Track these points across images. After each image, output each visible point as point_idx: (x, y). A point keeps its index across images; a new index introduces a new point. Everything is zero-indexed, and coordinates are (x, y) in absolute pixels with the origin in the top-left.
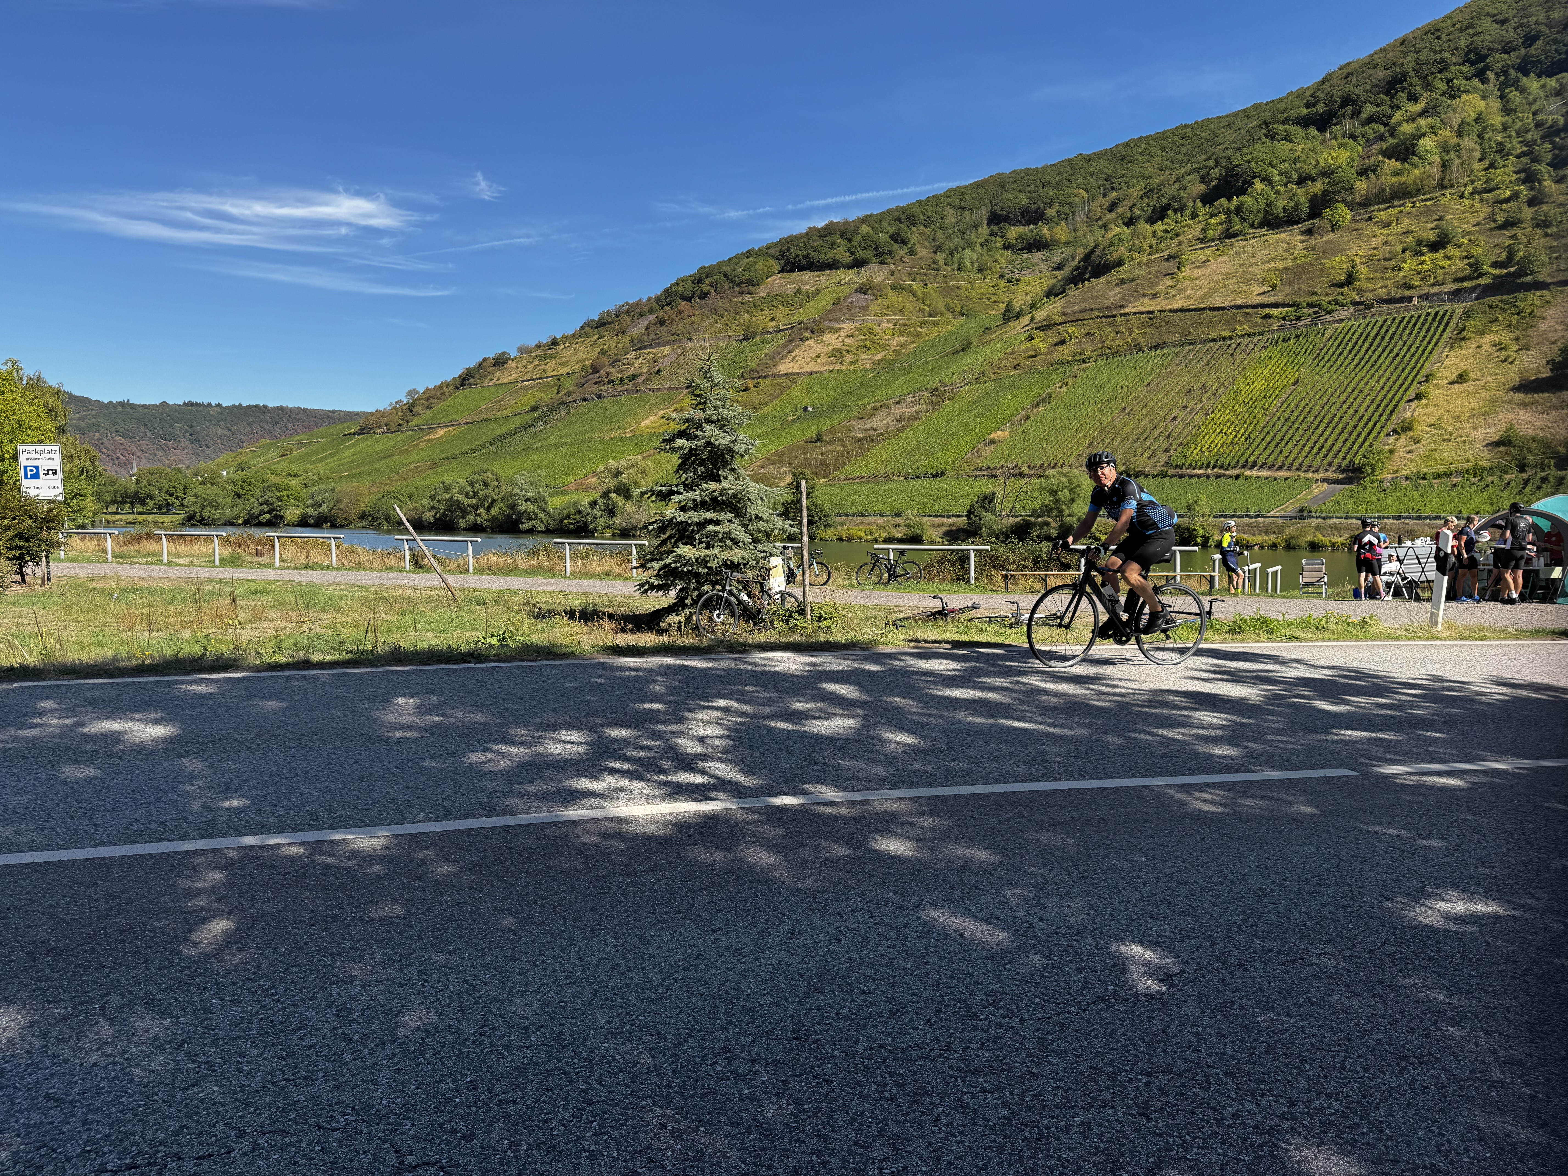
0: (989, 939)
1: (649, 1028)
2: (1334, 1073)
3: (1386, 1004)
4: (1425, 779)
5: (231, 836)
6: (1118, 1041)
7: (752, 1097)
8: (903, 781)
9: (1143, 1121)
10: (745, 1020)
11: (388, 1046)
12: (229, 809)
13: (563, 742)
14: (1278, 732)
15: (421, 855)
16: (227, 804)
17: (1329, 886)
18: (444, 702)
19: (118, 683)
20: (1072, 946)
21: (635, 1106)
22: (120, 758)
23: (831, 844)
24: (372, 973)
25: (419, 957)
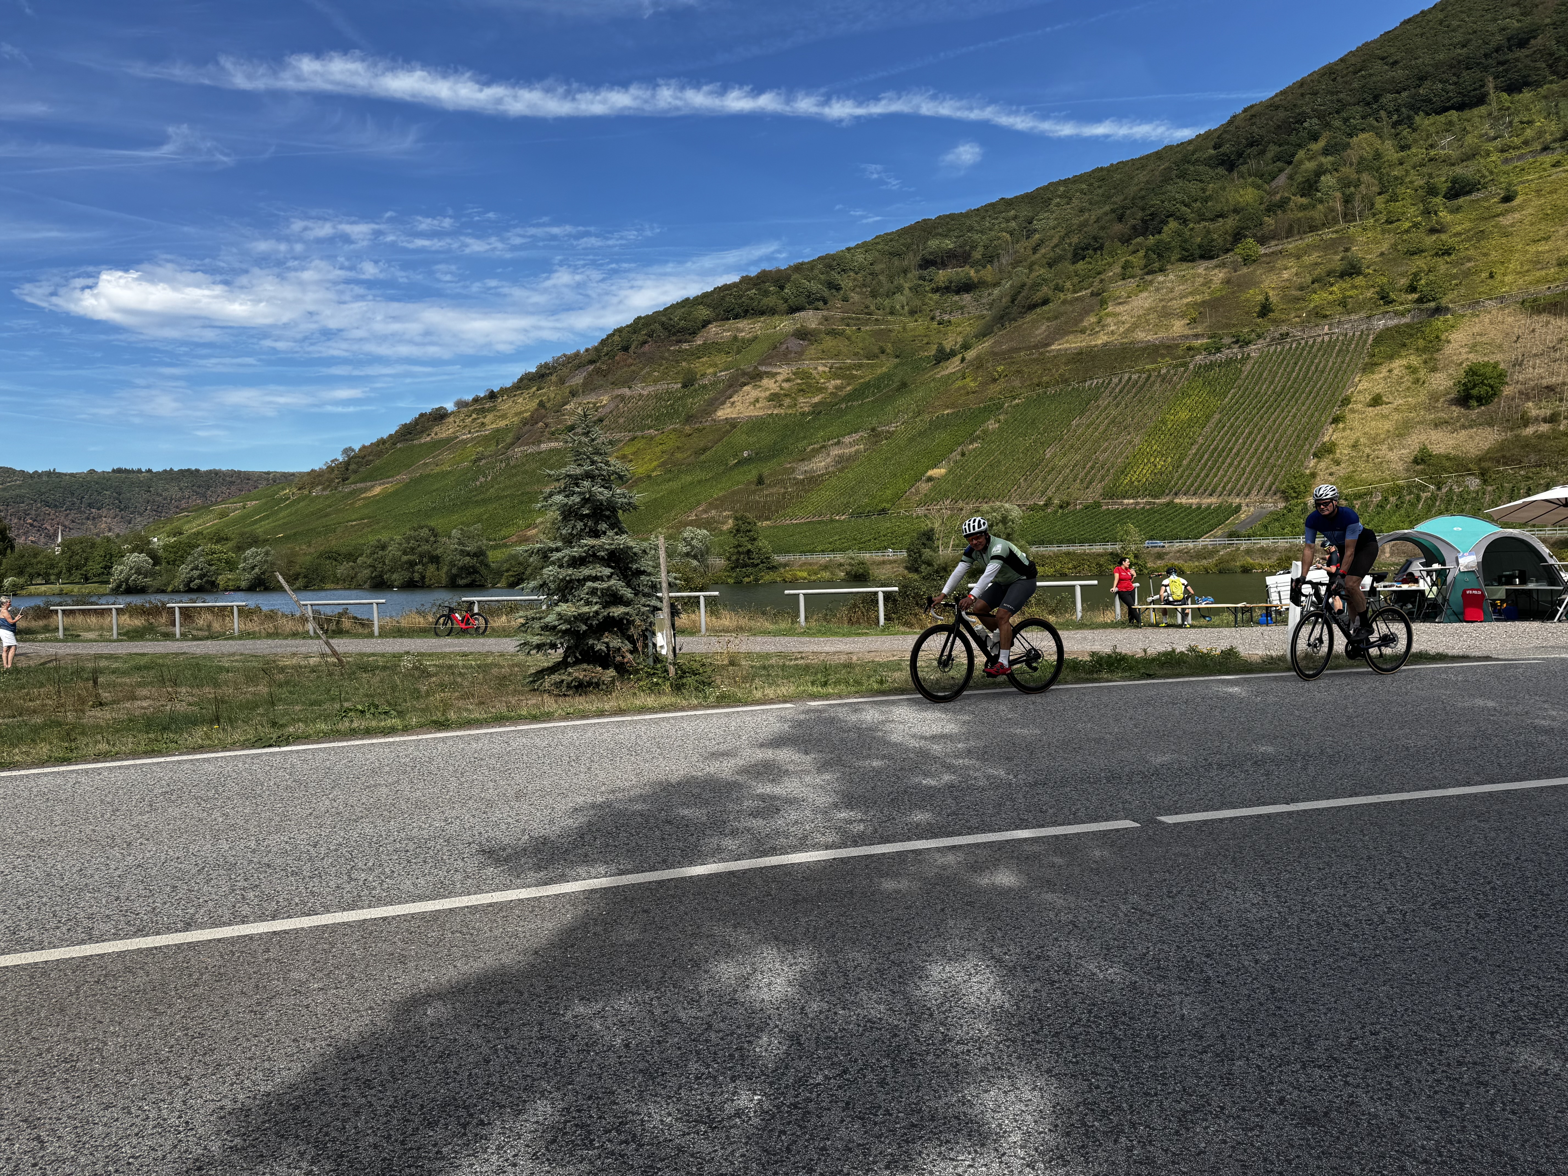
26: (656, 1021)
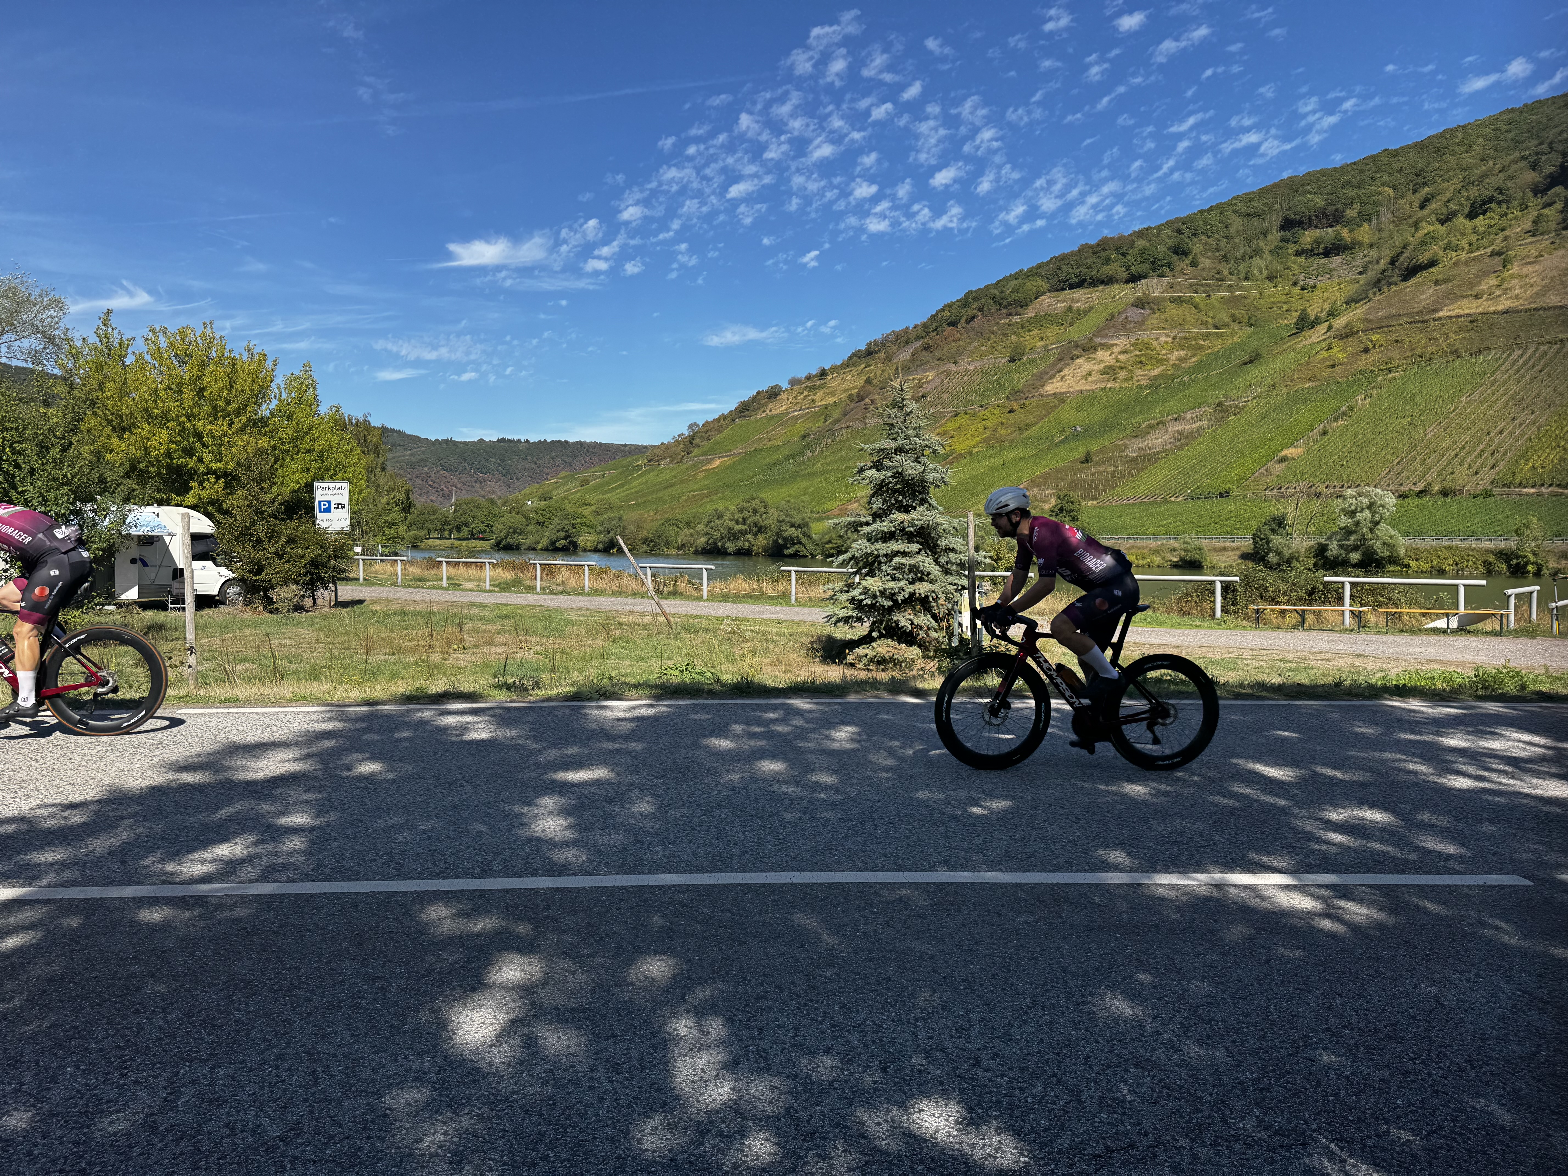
26: (918, 1046)
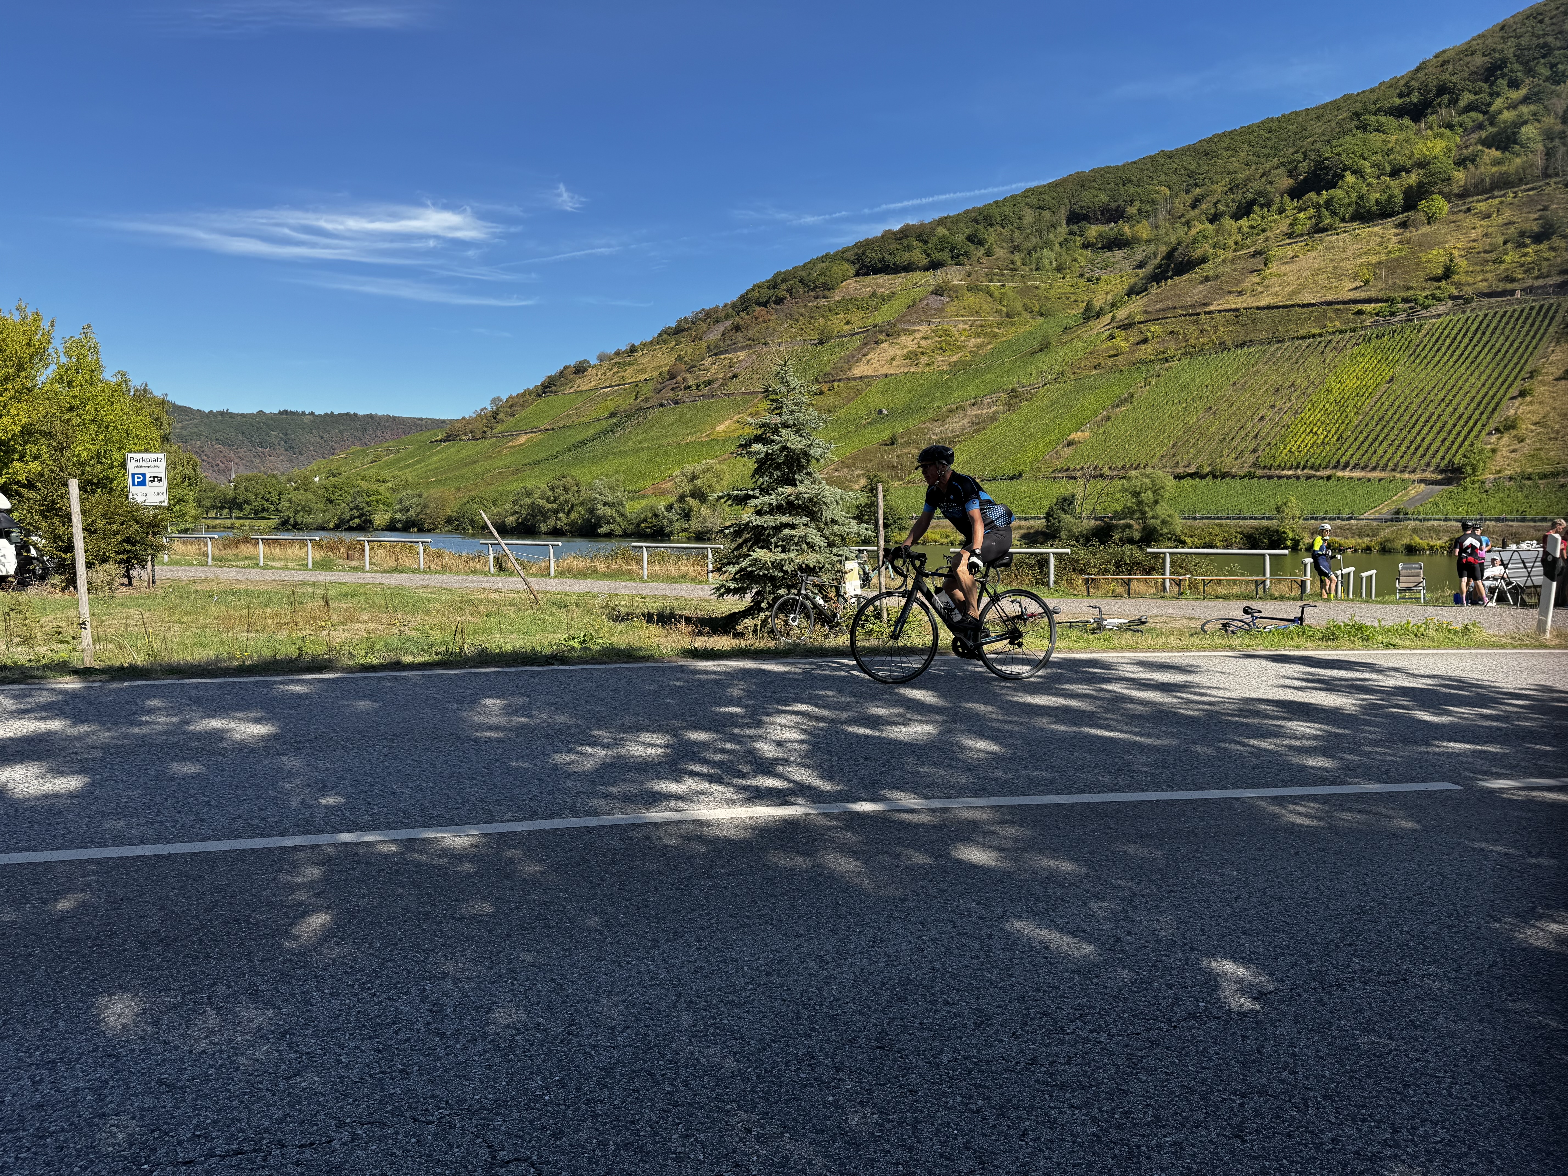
0: (1076, 952)
1: (733, 1032)
2: (1439, 1099)
3: (1495, 1029)
4: (1534, 794)
5: (327, 832)
6: (1211, 1059)
7: (836, 1105)
8: (984, 789)
9: (1237, 1143)
10: (829, 1027)
11: (479, 1042)
12: (326, 806)
13: (644, 744)
14: (1376, 743)
15: (509, 854)
16: (323, 802)
17: (1432, 905)
18: (529, 703)
19: (220, 683)
20: (1161, 961)
21: (720, 1110)
22: (224, 756)
23: (911, 852)
24: (463, 970)
25: (508, 955)
